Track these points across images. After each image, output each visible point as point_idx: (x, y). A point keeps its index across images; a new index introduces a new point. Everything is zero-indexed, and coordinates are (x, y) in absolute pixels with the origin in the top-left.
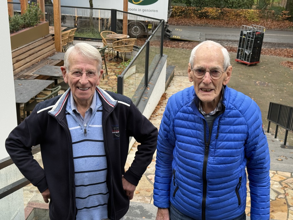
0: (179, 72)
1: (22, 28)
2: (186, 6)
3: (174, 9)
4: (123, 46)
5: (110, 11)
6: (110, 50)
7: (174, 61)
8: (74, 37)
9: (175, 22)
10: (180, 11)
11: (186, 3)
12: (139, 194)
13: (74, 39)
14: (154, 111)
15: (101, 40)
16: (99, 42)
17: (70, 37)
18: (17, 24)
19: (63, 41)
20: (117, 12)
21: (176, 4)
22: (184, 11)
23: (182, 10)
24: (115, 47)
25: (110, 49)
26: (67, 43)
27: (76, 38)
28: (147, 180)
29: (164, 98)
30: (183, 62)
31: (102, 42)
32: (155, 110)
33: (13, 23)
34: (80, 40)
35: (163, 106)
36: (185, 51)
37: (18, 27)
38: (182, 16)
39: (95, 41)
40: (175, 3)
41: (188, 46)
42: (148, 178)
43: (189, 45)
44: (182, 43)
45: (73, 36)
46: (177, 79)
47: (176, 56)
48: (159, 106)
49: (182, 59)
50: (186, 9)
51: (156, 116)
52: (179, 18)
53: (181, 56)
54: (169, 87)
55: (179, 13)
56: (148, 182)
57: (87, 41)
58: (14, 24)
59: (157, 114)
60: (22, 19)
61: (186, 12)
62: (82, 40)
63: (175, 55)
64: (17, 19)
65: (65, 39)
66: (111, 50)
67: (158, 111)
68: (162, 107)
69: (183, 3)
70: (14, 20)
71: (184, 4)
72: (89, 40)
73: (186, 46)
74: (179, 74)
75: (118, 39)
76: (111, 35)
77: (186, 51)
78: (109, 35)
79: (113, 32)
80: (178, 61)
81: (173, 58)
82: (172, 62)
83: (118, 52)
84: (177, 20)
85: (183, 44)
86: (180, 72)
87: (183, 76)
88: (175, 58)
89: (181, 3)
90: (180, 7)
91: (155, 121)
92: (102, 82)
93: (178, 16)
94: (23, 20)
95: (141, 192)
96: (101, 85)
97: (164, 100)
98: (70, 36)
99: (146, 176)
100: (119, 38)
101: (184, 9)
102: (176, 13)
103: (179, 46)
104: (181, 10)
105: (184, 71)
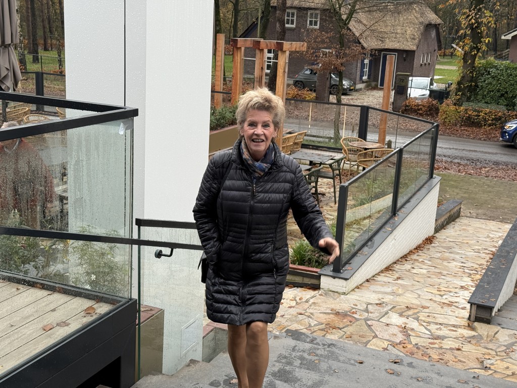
0: (470, 212)
1: (230, 125)
2: (505, 109)
3: (483, 114)
4: (372, 159)
5: (360, 108)
6: (352, 166)
7: (465, 195)
8: (302, 145)
9: (483, 135)
10: (493, 117)
11: (507, 105)
12: (350, 339)
13: (302, 147)
14: (405, 255)
15: (341, 150)
16: (338, 152)
17: (295, 144)
18: (224, 118)
19: (283, 148)
20: (370, 109)
21: (488, 106)
22: (500, 118)
23: (497, 117)
24: (360, 161)
25: (352, 163)
26: (291, 151)
27: (304, 146)
28: (365, 326)
29: (429, 243)
30: (482, 197)
31: (342, 153)
32: (408, 253)
33: (218, 117)
34: (310, 149)
35: (422, 250)
36: (489, 182)
37: (224, 122)
38: (496, 126)
39: (332, 151)
40: (485, 104)
41: (497, 173)
42: (367, 324)
43: (499, 173)
44: (487, 169)
45: (301, 142)
46: (462, 222)
47: (471, 188)
48: (416, 250)
49: (480, 192)
50: (504, 114)
51: (406, 260)
52: (491, 129)
53: (480, 188)
54: (445, 229)
55: (492, 120)
56: (367, 328)
57: (321, 150)
58: (219, 119)
59: (408, 259)
60: (231, 112)
61: (503, 119)
62: (313, 149)
63: (470, 185)
64: (224, 112)
65: (288, 145)
66: (354, 165)
67: (411, 256)
68: (420, 252)
69: (500, 104)
70: (220, 113)
71: (501, 106)
72: (324, 149)
73: (494, 174)
74: (469, 215)
75: (366, 149)
76: (356, 142)
77: (491, 182)
78: (354, 142)
79: (360, 139)
80: (473, 196)
81: (464, 191)
82: (462, 197)
83: (364, 169)
84: (486, 131)
85: (489, 170)
86: (472, 211)
87: (476, 218)
88: (468, 191)
89: (498, 104)
90: (494, 112)
91: (401, 266)
92: (332, 207)
93: (490, 125)
94: (233, 114)
95: (354, 337)
96: (331, 211)
97: (428, 244)
98: (296, 141)
99: (365, 322)
100: (367, 147)
101: (500, 114)
102: (485, 120)
103: (481, 172)
104: (495, 115)
105: (480, 211)
